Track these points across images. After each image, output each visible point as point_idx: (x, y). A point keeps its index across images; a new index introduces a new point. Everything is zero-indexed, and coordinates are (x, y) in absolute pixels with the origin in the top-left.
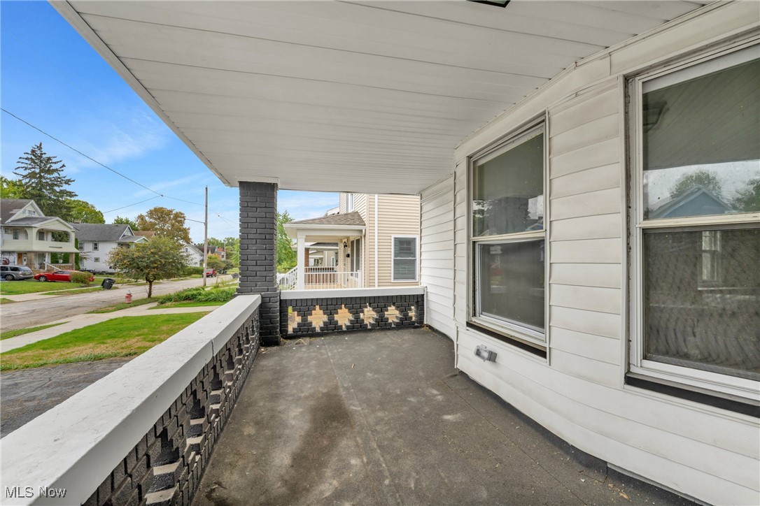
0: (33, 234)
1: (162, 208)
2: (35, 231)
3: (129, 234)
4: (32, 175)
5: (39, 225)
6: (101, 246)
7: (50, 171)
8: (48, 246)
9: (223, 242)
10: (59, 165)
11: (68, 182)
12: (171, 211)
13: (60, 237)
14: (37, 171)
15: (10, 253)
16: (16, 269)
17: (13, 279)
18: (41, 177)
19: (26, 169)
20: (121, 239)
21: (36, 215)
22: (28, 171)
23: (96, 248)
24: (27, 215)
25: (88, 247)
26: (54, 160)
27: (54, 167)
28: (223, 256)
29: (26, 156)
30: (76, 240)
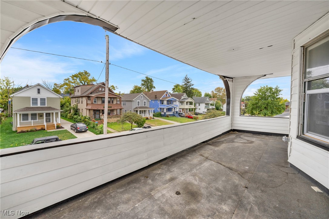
0: (185, 103)
1: (219, 87)
2: (186, 102)
3: (209, 100)
4: (185, 84)
5: (186, 101)
6: (200, 104)
7: (189, 82)
8: (188, 107)
9: (244, 98)
10: (191, 80)
11: (193, 85)
12: (222, 88)
13: (191, 103)
14: (186, 83)
15: (181, 109)
16: (182, 114)
17: (182, 117)
18: (187, 84)
19: (184, 82)
20: (206, 102)
21: (186, 97)
22: (185, 83)
23: (199, 105)
24: (184, 98)
25: (197, 105)
26: (190, 79)
27: (190, 81)
28: (243, 106)
29: (184, 79)
30: (194, 103)
